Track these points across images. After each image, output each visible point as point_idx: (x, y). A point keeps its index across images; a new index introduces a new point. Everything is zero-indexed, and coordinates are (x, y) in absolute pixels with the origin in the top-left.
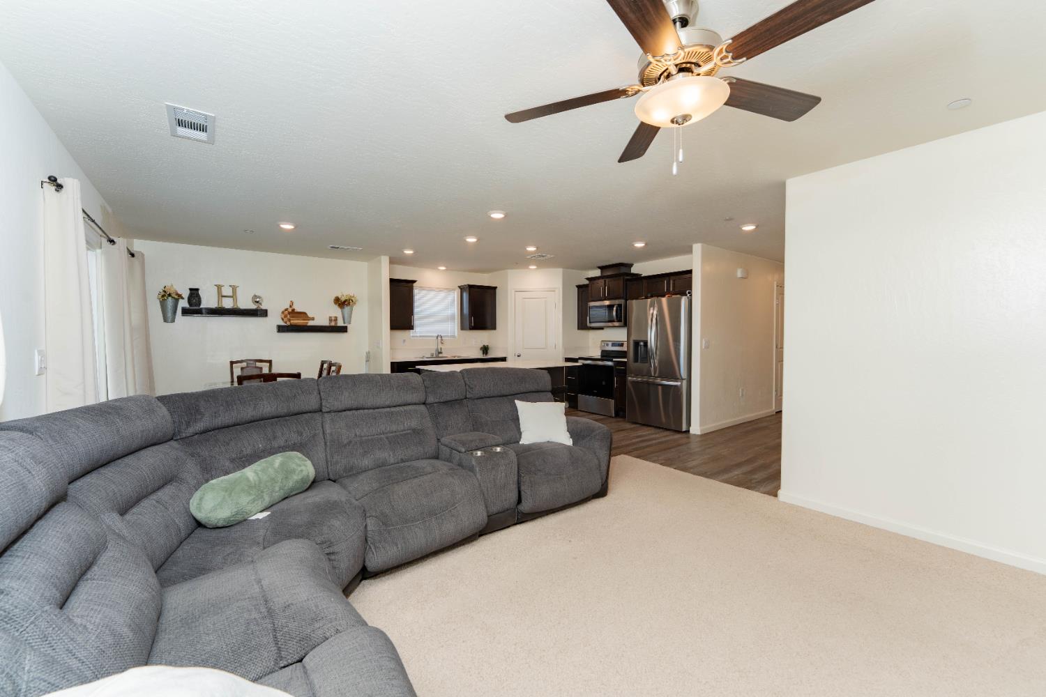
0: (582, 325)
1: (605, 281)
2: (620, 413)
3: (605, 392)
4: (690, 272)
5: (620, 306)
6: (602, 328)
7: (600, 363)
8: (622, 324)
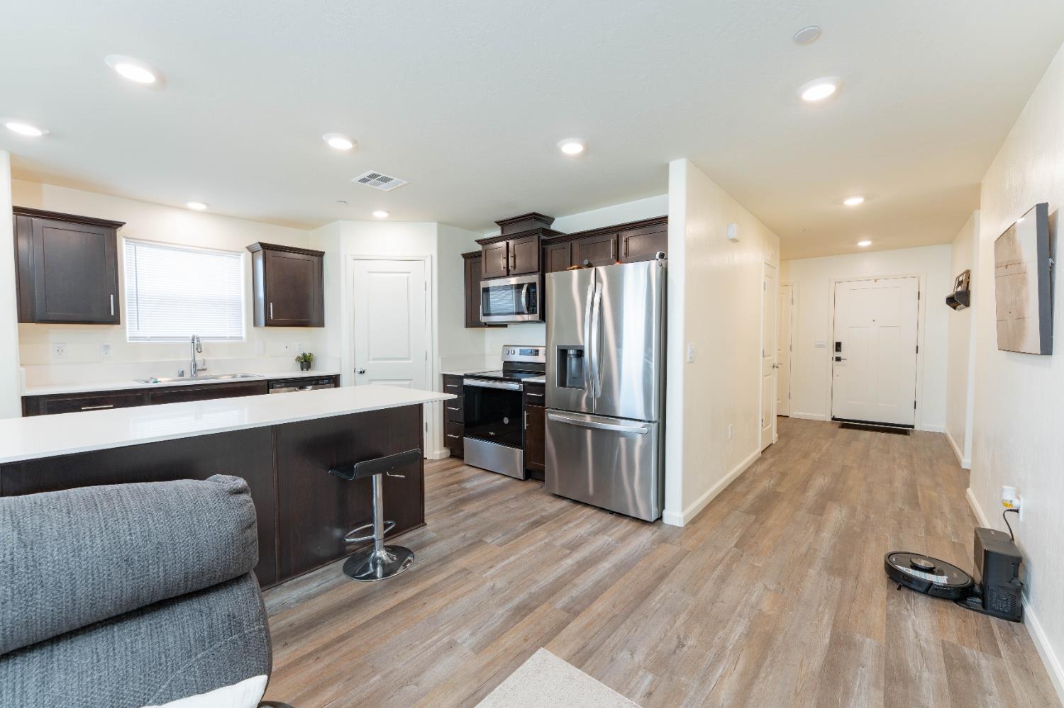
0: (472, 321)
1: (508, 244)
2: (533, 473)
3: (509, 438)
4: (663, 220)
5: (532, 285)
6: (504, 325)
7: (498, 385)
8: (536, 317)
